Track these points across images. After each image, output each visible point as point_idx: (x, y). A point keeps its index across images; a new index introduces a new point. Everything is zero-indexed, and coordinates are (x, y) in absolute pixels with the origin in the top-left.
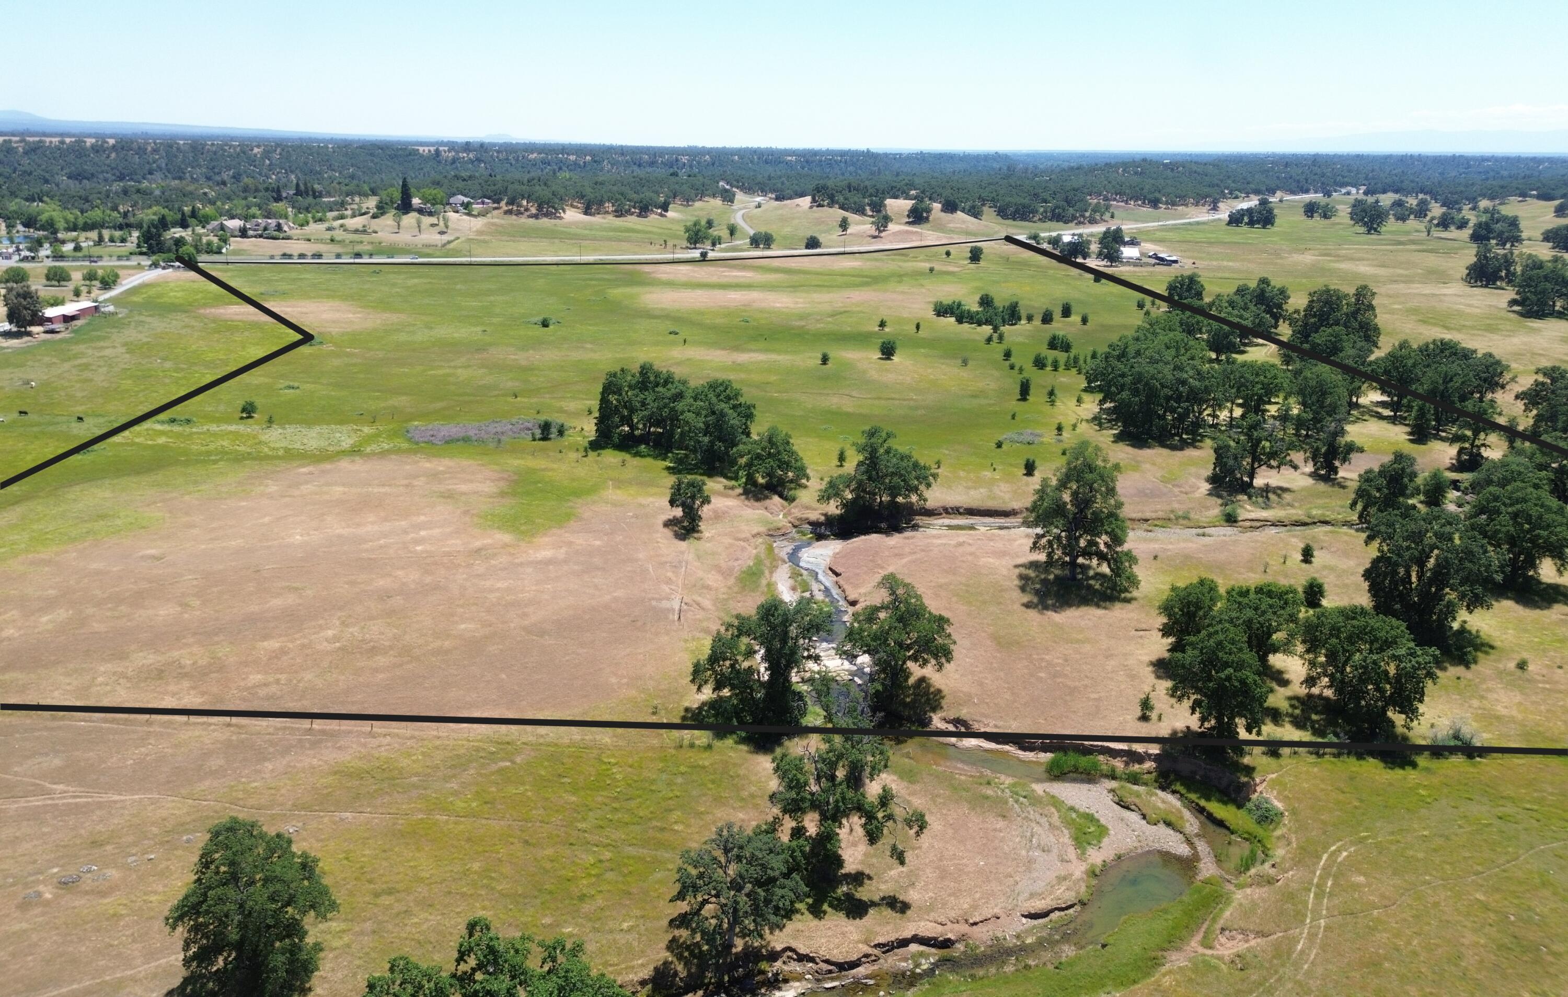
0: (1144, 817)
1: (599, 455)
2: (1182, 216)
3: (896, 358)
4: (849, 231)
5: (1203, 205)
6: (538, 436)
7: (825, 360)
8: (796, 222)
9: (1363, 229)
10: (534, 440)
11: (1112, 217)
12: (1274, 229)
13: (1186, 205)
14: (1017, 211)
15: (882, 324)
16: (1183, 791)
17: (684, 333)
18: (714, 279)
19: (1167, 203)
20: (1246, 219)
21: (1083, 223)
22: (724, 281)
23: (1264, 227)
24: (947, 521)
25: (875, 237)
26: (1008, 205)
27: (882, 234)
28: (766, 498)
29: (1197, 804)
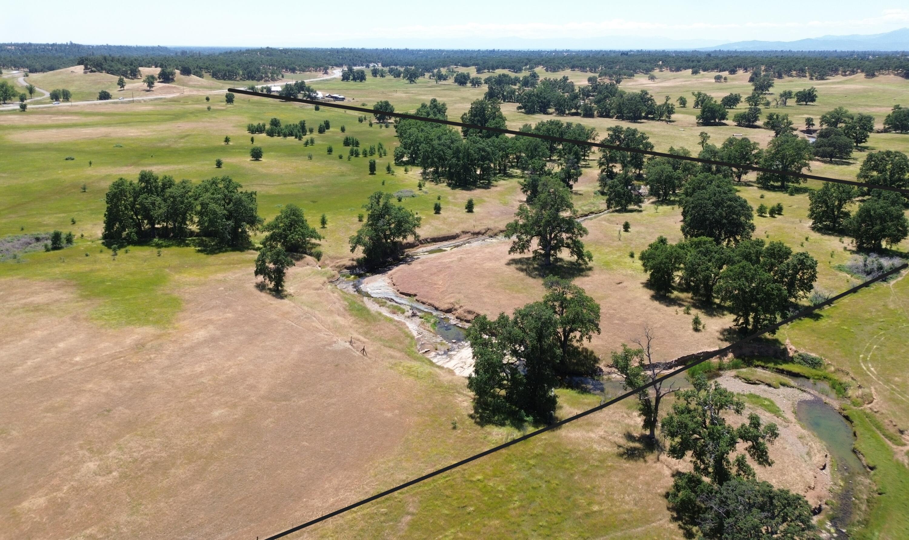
0: (769, 385)
1: (127, 252)
2: (315, 77)
3: (263, 159)
4: (125, 88)
5: (320, 71)
6: (50, 246)
7: (219, 164)
8: (77, 83)
9: (408, 81)
10: (48, 250)
11: (283, 77)
12: (366, 82)
13: (310, 71)
14: (225, 75)
15: (227, 140)
16: (763, 364)
17: (78, 158)
18: (49, 122)
19: (300, 70)
20: (351, 77)
21: (268, 81)
22: (60, 123)
23: (361, 81)
24: (425, 249)
25: (148, 91)
26: (219, 71)
27: (153, 89)
28: (302, 258)
29: (777, 369)
